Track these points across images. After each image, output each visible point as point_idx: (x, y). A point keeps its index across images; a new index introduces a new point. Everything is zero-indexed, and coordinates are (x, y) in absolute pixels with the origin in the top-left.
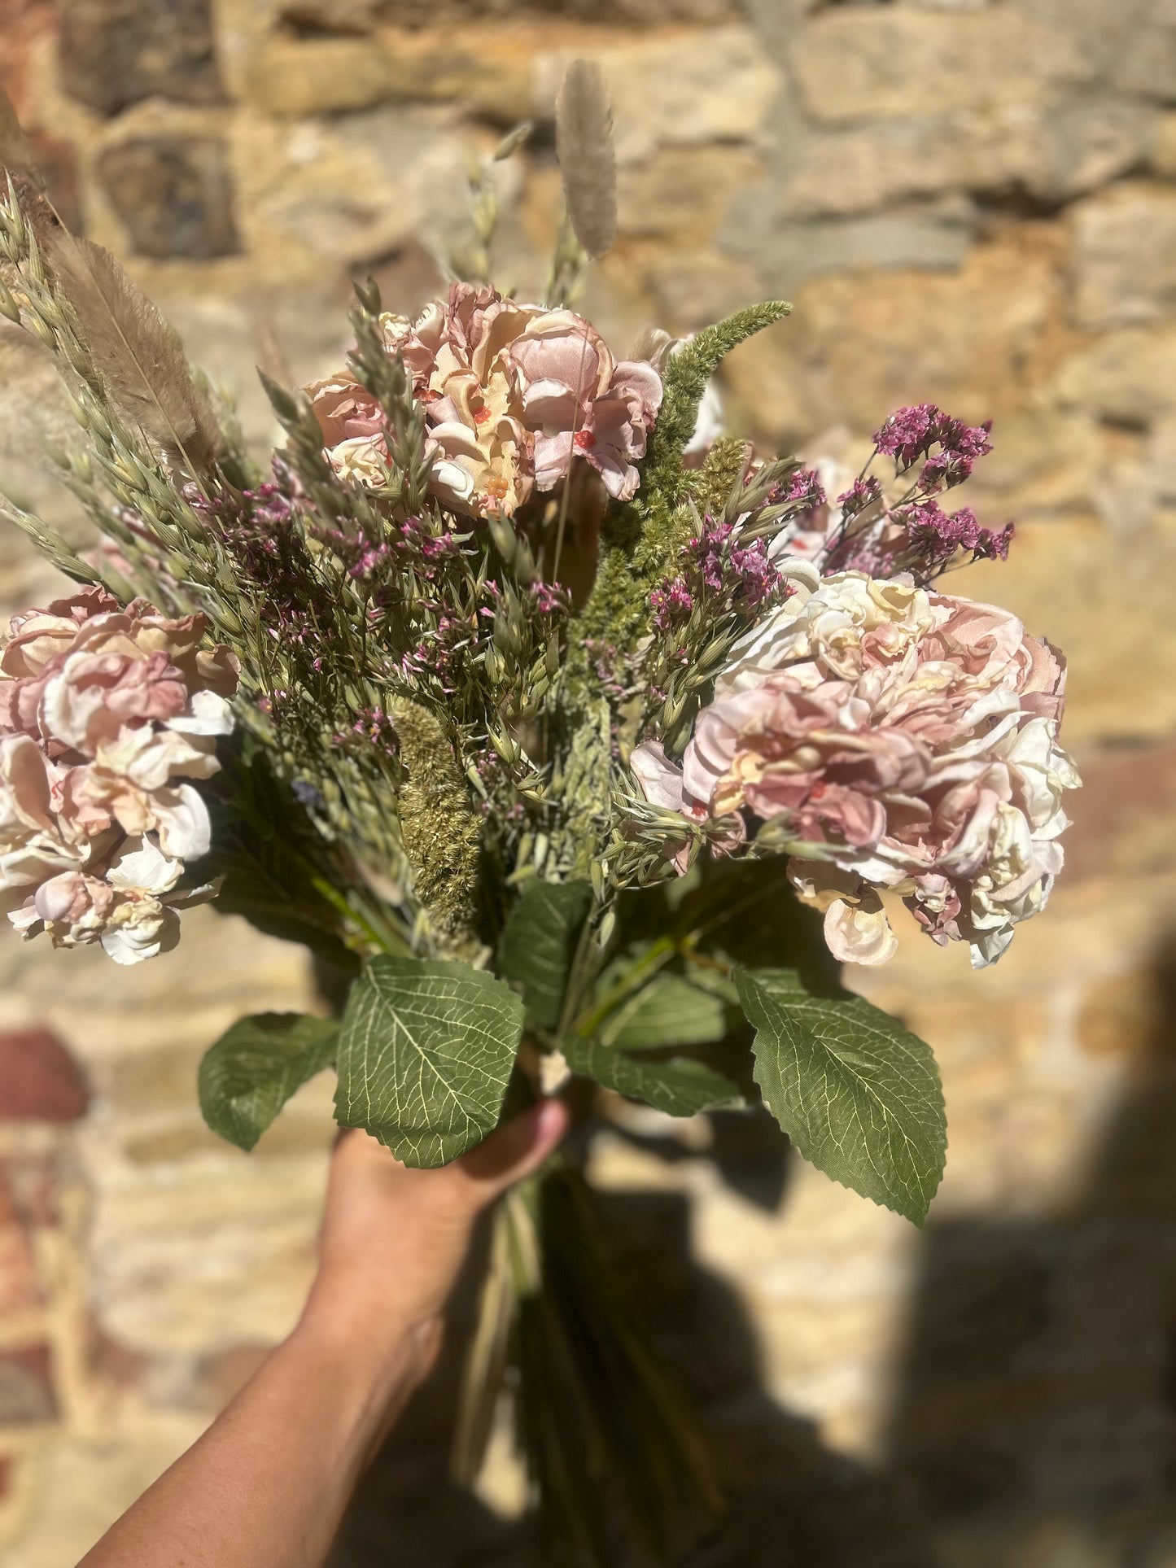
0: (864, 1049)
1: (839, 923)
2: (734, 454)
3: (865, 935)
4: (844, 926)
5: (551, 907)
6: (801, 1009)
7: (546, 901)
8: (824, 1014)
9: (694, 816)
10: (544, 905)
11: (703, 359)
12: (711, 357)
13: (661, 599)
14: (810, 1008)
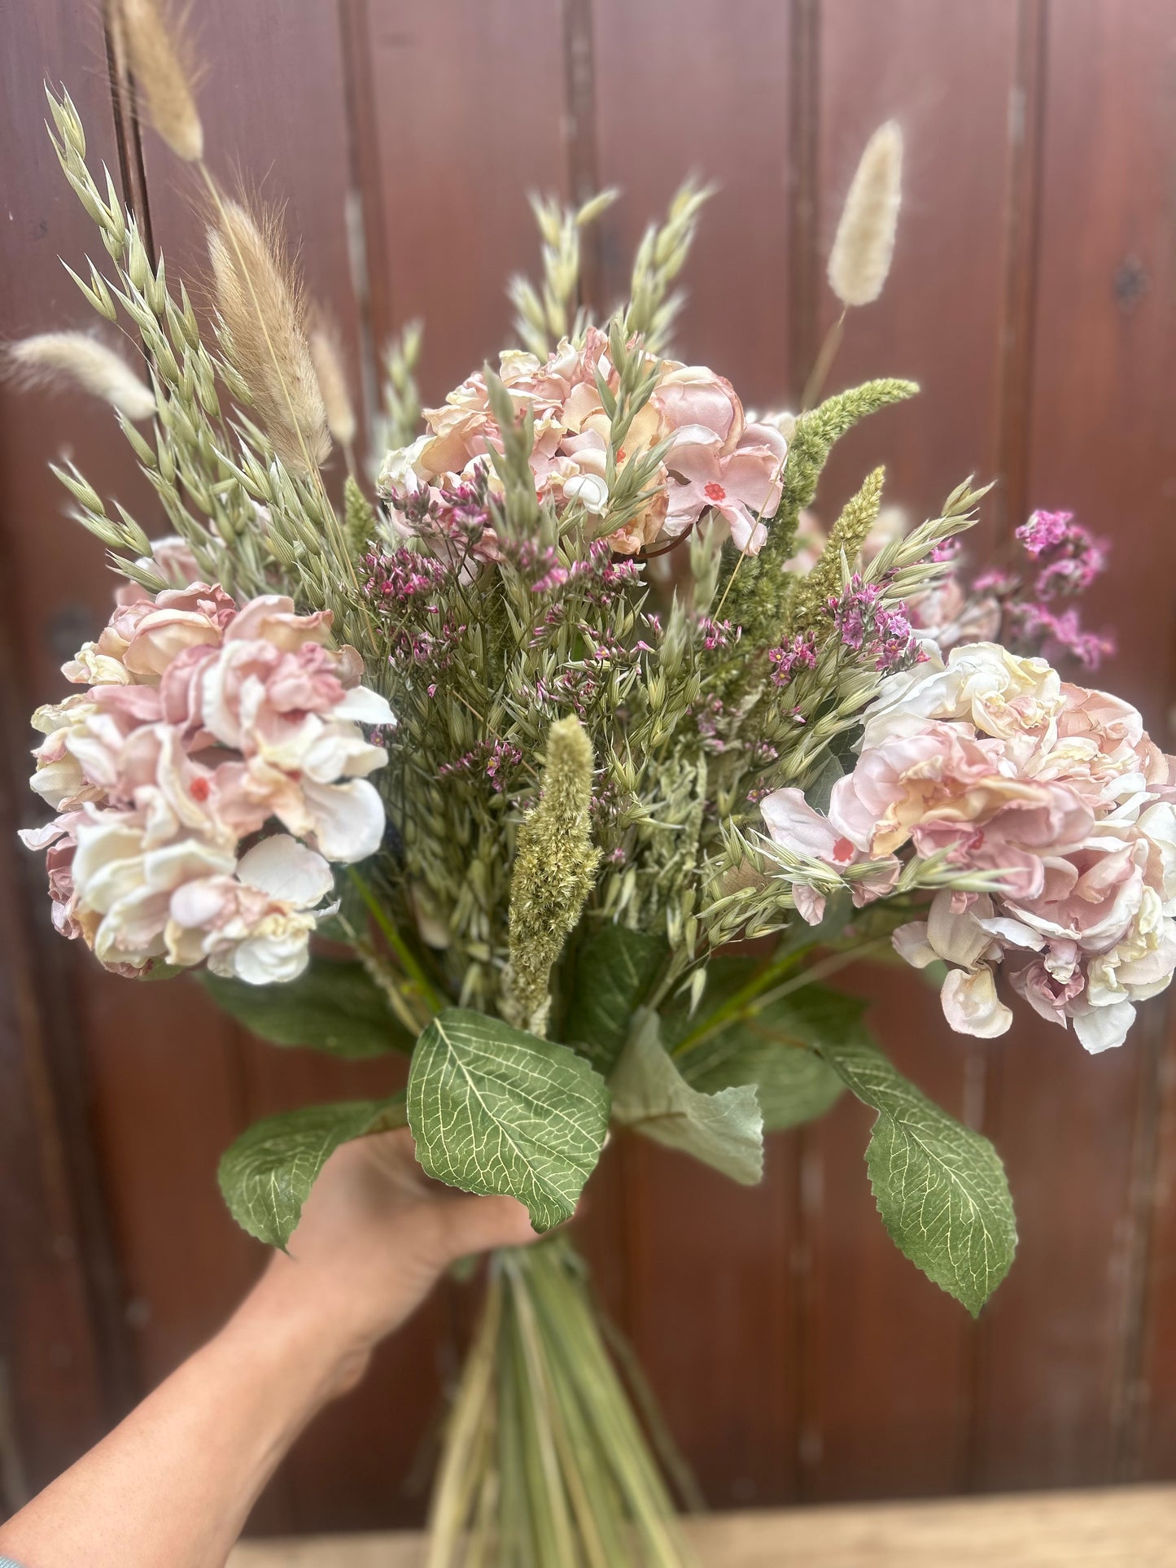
0: (944, 1138)
1: (956, 993)
2: (867, 522)
3: (982, 1007)
4: (961, 997)
5: (626, 957)
6: (880, 1091)
7: (624, 949)
8: (903, 1099)
9: (837, 862)
10: (621, 953)
11: (828, 428)
12: (836, 427)
13: (779, 657)
14: (889, 1091)
